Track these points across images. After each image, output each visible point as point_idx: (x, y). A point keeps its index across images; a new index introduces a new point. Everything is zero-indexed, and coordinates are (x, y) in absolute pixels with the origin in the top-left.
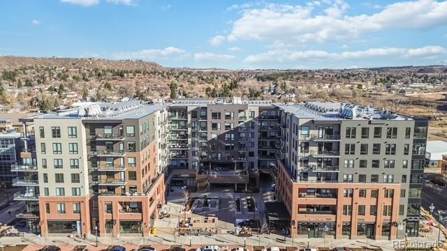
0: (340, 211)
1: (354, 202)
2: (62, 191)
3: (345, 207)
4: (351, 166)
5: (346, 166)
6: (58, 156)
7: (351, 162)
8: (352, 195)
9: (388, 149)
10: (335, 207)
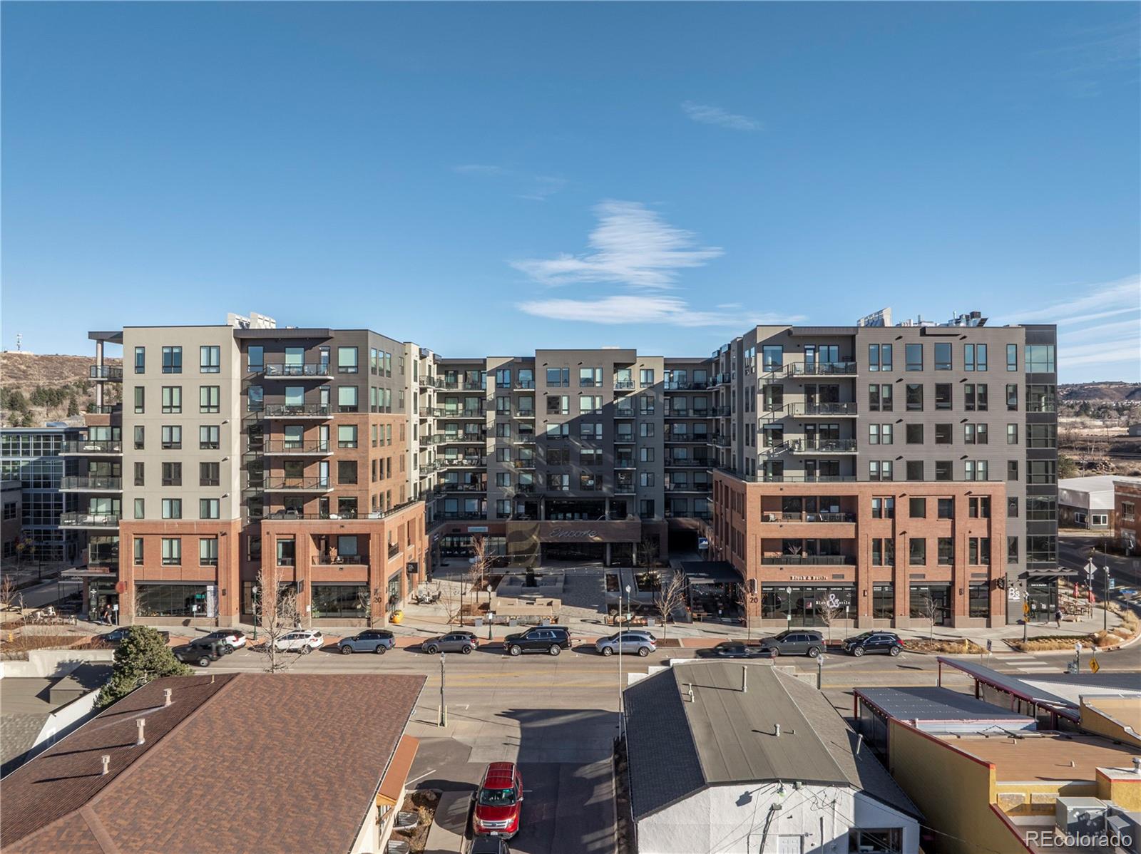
0: (865, 553)
1: (898, 531)
2: (176, 506)
3: (877, 543)
4: (886, 440)
5: (873, 440)
6: (172, 419)
7: (886, 430)
8: (891, 514)
9: (970, 397)
10: (852, 544)
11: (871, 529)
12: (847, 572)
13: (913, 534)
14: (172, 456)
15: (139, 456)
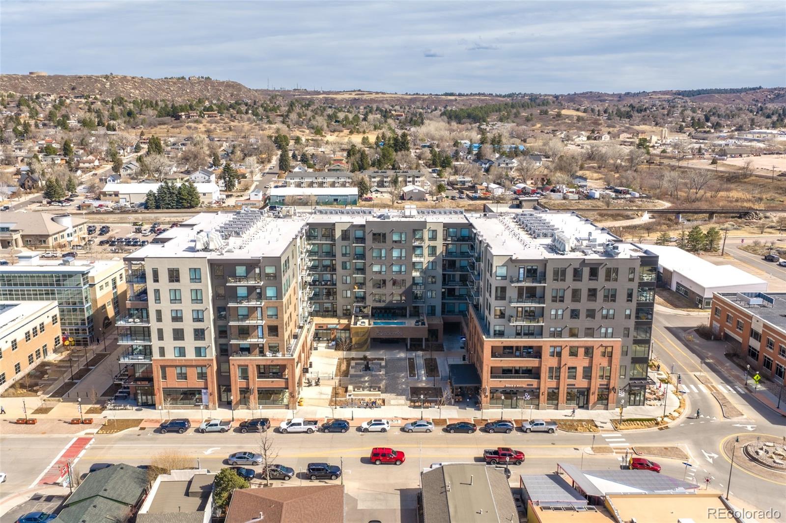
0: (544, 374)
1: (563, 363)
2: (182, 351)
3: (551, 369)
4: (560, 317)
5: (553, 317)
6: (176, 306)
7: (560, 312)
8: (559, 354)
9: (606, 297)
10: (538, 369)
11: (548, 362)
12: (534, 382)
13: (570, 365)
14: (178, 325)
15: (160, 325)
